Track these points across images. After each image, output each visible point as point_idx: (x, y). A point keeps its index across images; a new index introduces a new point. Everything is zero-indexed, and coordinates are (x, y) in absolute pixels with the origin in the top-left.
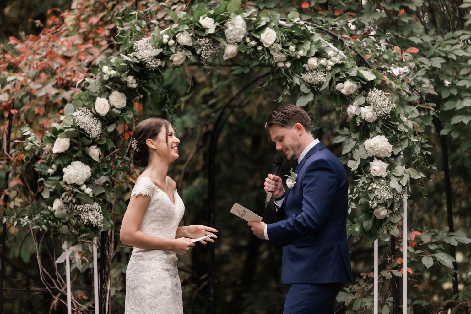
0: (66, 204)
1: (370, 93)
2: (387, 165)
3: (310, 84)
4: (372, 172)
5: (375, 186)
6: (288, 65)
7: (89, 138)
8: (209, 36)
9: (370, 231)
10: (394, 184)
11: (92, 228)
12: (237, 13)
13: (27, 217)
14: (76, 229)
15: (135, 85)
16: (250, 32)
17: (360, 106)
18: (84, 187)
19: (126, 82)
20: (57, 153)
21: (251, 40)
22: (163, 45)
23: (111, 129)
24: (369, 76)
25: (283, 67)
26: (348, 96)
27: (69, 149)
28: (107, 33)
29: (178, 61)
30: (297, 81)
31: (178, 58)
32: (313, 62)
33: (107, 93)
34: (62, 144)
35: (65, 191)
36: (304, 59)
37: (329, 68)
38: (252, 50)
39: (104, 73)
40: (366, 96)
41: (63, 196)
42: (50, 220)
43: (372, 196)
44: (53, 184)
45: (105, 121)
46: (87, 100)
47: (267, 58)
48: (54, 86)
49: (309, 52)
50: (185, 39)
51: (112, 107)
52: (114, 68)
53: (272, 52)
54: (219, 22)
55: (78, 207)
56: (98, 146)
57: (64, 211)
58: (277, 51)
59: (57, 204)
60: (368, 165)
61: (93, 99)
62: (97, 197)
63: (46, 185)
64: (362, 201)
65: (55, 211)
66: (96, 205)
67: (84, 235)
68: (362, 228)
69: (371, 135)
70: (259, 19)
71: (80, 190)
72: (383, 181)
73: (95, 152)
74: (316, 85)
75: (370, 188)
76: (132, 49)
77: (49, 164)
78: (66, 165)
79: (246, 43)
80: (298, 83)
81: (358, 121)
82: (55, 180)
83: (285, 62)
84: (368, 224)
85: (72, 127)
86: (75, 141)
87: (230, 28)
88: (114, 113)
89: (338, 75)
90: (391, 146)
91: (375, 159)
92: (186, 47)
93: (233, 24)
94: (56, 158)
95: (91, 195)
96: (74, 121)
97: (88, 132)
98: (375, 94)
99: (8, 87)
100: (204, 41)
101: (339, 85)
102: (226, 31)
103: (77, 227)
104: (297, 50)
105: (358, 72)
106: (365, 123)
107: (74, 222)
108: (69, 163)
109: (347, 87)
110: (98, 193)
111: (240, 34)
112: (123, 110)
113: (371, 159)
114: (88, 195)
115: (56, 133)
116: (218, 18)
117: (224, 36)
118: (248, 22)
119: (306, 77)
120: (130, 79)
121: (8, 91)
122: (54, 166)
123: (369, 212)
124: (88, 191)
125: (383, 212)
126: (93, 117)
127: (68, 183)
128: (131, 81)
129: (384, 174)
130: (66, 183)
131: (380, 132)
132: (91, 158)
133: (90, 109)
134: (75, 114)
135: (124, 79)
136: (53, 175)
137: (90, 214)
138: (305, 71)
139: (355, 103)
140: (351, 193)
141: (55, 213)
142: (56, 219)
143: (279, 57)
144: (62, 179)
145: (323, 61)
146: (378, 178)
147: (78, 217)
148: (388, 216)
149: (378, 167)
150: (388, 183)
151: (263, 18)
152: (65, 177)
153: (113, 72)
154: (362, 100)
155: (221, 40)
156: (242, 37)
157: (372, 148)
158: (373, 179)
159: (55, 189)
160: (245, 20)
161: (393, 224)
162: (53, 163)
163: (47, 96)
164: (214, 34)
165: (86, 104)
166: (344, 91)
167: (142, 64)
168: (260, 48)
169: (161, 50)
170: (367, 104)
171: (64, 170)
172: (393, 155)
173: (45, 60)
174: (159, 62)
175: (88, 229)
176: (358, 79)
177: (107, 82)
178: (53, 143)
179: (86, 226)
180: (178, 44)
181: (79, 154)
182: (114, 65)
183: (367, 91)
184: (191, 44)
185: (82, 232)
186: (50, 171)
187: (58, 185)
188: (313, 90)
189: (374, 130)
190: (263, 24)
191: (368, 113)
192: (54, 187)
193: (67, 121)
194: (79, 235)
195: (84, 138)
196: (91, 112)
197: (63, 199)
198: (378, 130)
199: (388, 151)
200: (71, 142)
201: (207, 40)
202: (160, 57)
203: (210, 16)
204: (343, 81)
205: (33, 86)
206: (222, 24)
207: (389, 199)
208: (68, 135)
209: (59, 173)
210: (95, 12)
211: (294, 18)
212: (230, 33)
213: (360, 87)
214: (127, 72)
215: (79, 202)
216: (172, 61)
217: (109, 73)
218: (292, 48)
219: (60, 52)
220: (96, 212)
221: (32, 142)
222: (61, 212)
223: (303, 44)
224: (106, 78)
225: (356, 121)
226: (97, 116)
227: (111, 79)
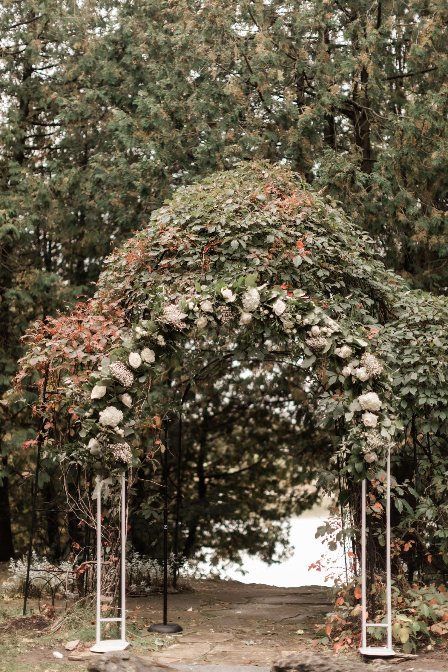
0: (101, 443)
1: (363, 357)
2: (377, 417)
3: (312, 347)
4: (365, 422)
5: (366, 434)
6: (295, 331)
7: (123, 386)
8: (229, 304)
9: (361, 473)
10: (384, 433)
11: (122, 464)
12: (253, 286)
13: (65, 453)
14: (108, 465)
15: (163, 344)
16: (263, 303)
17: (355, 368)
18: (117, 428)
19: (157, 340)
20: (95, 399)
21: (264, 310)
22: (188, 311)
23: (142, 380)
24: (363, 343)
25: (290, 333)
26: (344, 359)
27: (105, 395)
28: (124, 313)
29: (202, 325)
30: (302, 345)
31: (201, 322)
32: (316, 329)
33: (139, 350)
34: (100, 391)
35: (100, 431)
36: (308, 327)
37: (329, 335)
38: (265, 318)
39: (136, 333)
40: (360, 359)
41: (98, 435)
42: (86, 456)
43: (364, 443)
44: (89, 426)
45: (137, 373)
46: (122, 355)
47: (277, 325)
48: (83, 351)
49: (313, 321)
50: (207, 306)
51: (143, 362)
52: (145, 329)
53: (282, 320)
54: (238, 293)
55: (111, 446)
56: (130, 394)
57: (99, 449)
58: (287, 318)
59: (93, 442)
60: (361, 417)
61: (127, 354)
62: (127, 437)
63: (83, 425)
64: (355, 446)
65: (90, 449)
66: (126, 445)
67: (116, 470)
68: (354, 469)
69: (363, 392)
70: (270, 293)
71: (113, 431)
72: (374, 431)
73: (127, 399)
74: (318, 348)
75: (362, 436)
76: (161, 313)
77: (86, 408)
78: (102, 409)
79: (259, 313)
80: (303, 347)
81: (354, 381)
82: (92, 422)
83: (292, 329)
84: (359, 466)
85: (108, 376)
86: (111, 389)
87: (247, 298)
88: (145, 366)
89: (336, 341)
90: (381, 402)
91: (367, 412)
92: (208, 313)
93: (250, 295)
94: (93, 403)
95: (123, 436)
96: (110, 372)
97: (123, 382)
98: (369, 358)
99: (46, 350)
100: (224, 308)
101: (337, 350)
102: (243, 301)
103: (109, 463)
104: (302, 319)
105: (353, 340)
106: (359, 381)
107: (107, 459)
108: (104, 408)
109: (344, 352)
110: (128, 434)
111: (255, 304)
112: (152, 365)
113: (363, 412)
114: (119, 435)
115: (94, 381)
116: (236, 290)
117: (242, 306)
118: (261, 294)
119: (309, 342)
120: (161, 338)
121: (46, 354)
122: (91, 410)
123: (361, 457)
124: (121, 432)
125: (373, 457)
126: (126, 369)
127: (104, 424)
128: (161, 340)
129: (374, 425)
130: (101, 425)
131: (371, 389)
132: (123, 404)
133: (124, 362)
134: (111, 366)
135: (156, 337)
136: (89, 418)
137: (121, 452)
138: (308, 337)
139: (351, 365)
140: (346, 440)
141: (91, 451)
142: (90, 456)
143: (288, 324)
144: (98, 421)
145: (324, 329)
146: (370, 428)
147: (111, 455)
148: (377, 460)
149: (369, 419)
150: (380, 432)
151: (273, 292)
152: (101, 419)
153: (145, 333)
154: (356, 363)
155: (239, 307)
156: (256, 306)
157: (365, 402)
158: (365, 429)
159: (91, 430)
160: (259, 292)
161: (379, 467)
162: (90, 407)
163: (76, 359)
164: (233, 303)
165: (121, 358)
166: (341, 355)
167: (170, 326)
168: (272, 316)
169: (187, 315)
170: (360, 366)
171: (101, 413)
172: (381, 410)
173: (76, 331)
174: (185, 325)
175: (119, 465)
176: (353, 345)
177: (139, 340)
178: (91, 391)
179: (117, 462)
180: (202, 311)
181: (114, 400)
182: (145, 327)
183: (360, 356)
184: (212, 311)
185: (113, 467)
186: (87, 414)
187: (94, 426)
188: (314, 354)
189: (365, 388)
190: (274, 296)
191: (362, 374)
192: (91, 428)
193: (104, 372)
194: (111, 470)
195: (119, 386)
196: (125, 365)
197: (98, 439)
198: (369, 388)
199: (378, 405)
200: (107, 389)
201: (227, 308)
202: (186, 320)
203: (229, 288)
204: (340, 346)
205: (67, 350)
206: (241, 295)
207: (380, 446)
208: (105, 383)
209: (96, 416)
210: (114, 299)
211: (298, 293)
212: (246, 302)
213: (354, 352)
214: (157, 333)
215: (112, 442)
216: (196, 325)
217: (141, 333)
218: (299, 317)
219: (88, 326)
220: (126, 451)
221: (72, 389)
222: (96, 450)
223: (306, 315)
224: (138, 337)
225: (351, 379)
226: (130, 368)
227: (143, 338)
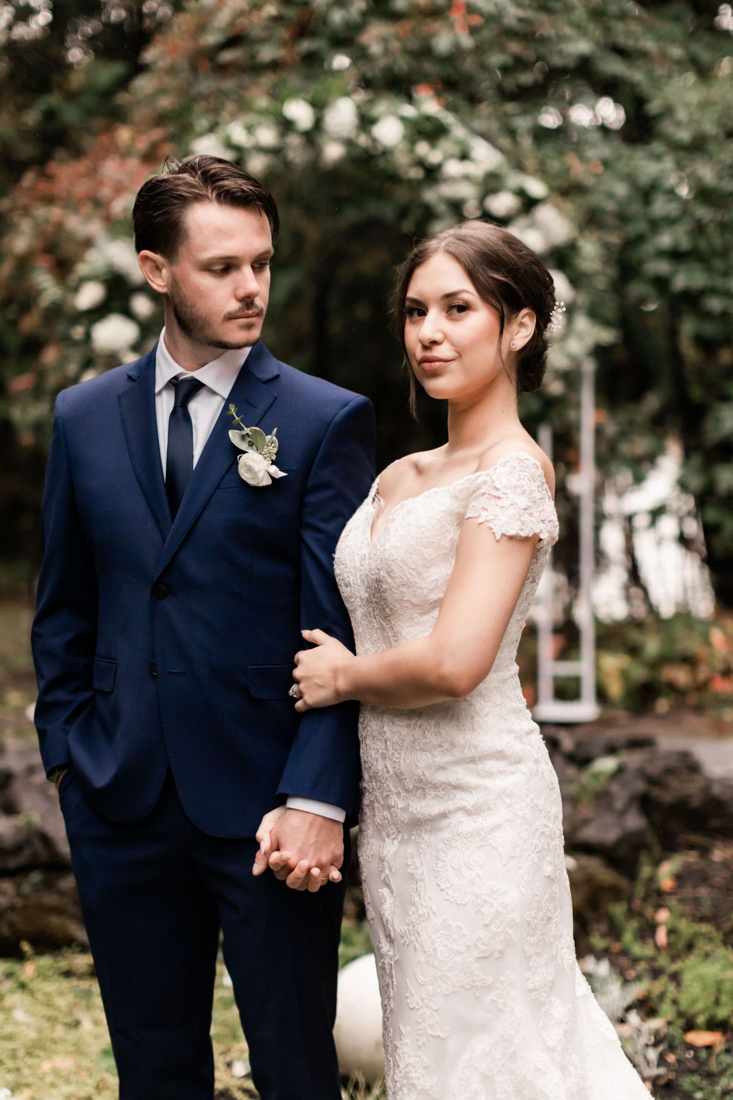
8: (303, 133)
24: (536, 187)
26: (505, 216)
27: (104, 301)
30: (430, 196)
32: (453, 168)
34: (93, 293)
50: (267, 136)
54: (318, 109)
73: (142, 305)
74: (457, 202)
92: (268, 150)
93: (336, 113)
97: (129, 276)
98: (546, 214)
102: (326, 124)
105: (519, 182)
109: (502, 203)
117: (323, 132)
118: (359, 108)
132: (135, 312)
138: (440, 181)
143: (402, 159)
145: (469, 167)
148: (564, 393)
152: (95, 343)
154: (525, 221)
155: (319, 137)
156: (351, 131)
160: (355, 105)
164: (309, 131)
166: (499, 210)
171: (94, 331)
176: (521, 193)
180: (259, 145)
184: (277, 145)
191: (534, 240)
200: (106, 289)
201: (300, 140)
206: (321, 114)
208: (102, 280)
212: (331, 125)
213: (521, 203)
218: (422, 148)
